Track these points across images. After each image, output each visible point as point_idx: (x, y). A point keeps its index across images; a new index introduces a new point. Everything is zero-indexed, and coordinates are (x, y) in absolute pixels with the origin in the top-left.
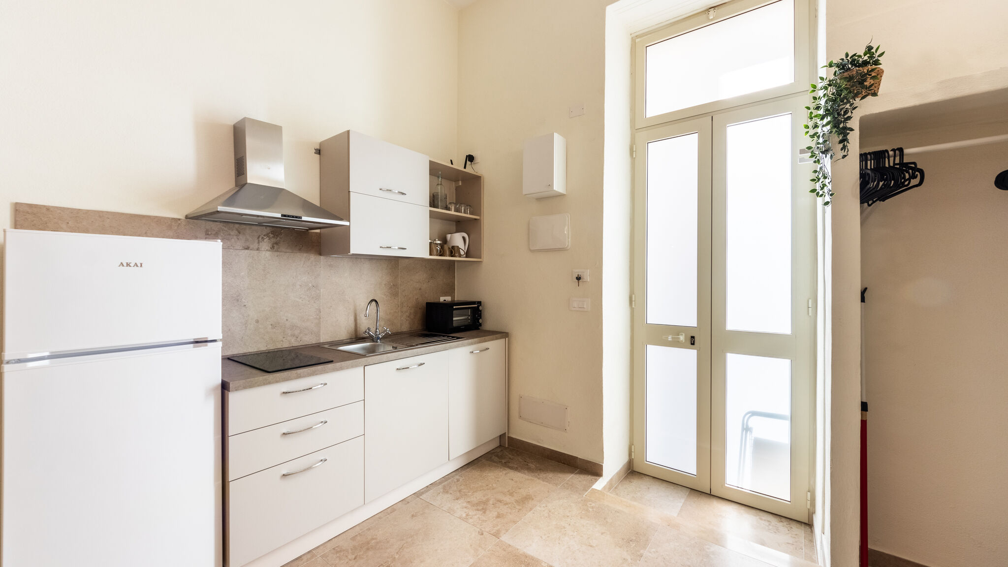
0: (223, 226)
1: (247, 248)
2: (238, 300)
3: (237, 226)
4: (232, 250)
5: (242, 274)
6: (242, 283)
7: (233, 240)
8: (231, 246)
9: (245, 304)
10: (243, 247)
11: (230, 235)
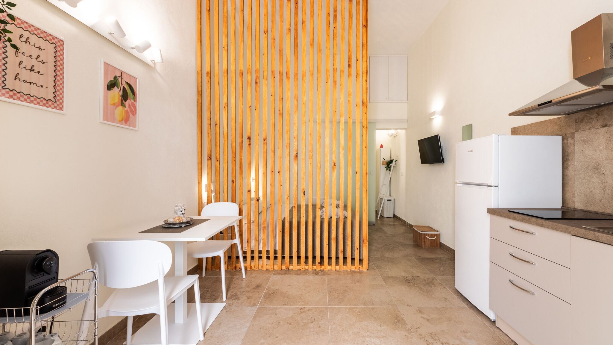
0: (586, 113)
1: (605, 126)
2: (598, 169)
3: (597, 110)
4: (593, 130)
5: (602, 147)
6: (601, 155)
7: (594, 122)
8: (592, 127)
9: (604, 172)
10: (602, 126)
11: (591, 118)
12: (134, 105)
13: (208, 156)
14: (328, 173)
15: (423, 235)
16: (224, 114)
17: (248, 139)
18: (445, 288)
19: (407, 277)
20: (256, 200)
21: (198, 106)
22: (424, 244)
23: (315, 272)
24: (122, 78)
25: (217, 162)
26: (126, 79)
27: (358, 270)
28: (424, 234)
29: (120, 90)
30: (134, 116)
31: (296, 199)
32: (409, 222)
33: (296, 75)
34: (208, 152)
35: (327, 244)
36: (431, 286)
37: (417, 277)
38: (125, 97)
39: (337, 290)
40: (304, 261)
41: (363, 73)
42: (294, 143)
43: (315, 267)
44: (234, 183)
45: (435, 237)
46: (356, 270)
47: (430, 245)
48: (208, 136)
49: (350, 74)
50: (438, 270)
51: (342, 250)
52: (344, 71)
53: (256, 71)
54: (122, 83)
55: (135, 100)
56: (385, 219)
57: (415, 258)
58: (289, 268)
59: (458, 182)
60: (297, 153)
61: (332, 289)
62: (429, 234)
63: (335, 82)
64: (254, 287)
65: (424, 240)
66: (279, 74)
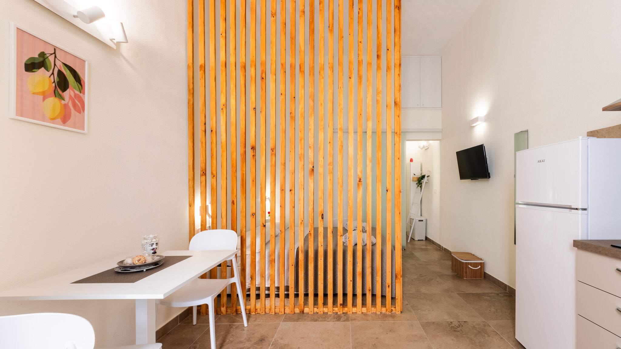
12: (80, 97)
13: (202, 171)
14: (352, 191)
15: (464, 263)
16: (222, 118)
17: (252, 149)
18: (502, 338)
19: (451, 323)
20: (262, 226)
21: (188, 108)
22: (466, 275)
23: (336, 316)
24: (55, 57)
25: (213, 178)
26: (62, 58)
27: (390, 313)
28: (466, 262)
29: (53, 73)
30: (80, 113)
31: (311, 224)
32: (444, 247)
33: (312, 69)
34: (202, 166)
35: (351, 281)
36: (484, 336)
37: (464, 322)
38: (62, 83)
39: (365, 344)
40: (323, 302)
41: (396, 66)
42: (309, 154)
43: (336, 309)
44: (234, 204)
45: (478, 267)
46: (388, 313)
47: (473, 276)
48: (202, 146)
49: (379, 68)
50: (488, 311)
51: (369, 288)
52: (371, 63)
53: (261, 64)
54: (55, 65)
55: (82, 91)
56: (417, 243)
57: (457, 294)
58: (304, 311)
59: (520, 202)
60: (313, 167)
61: (357, 343)
62: (471, 263)
63: (360, 77)
64: (257, 340)
65: (466, 269)
66: (291, 67)
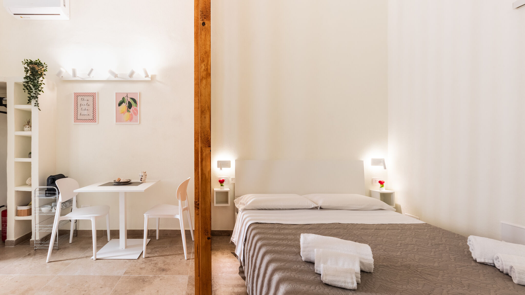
12: (136, 109)
24: (127, 97)
26: (130, 96)
29: (126, 104)
30: (136, 115)
38: (130, 106)
54: (127, 100)
55: (137, 106)
